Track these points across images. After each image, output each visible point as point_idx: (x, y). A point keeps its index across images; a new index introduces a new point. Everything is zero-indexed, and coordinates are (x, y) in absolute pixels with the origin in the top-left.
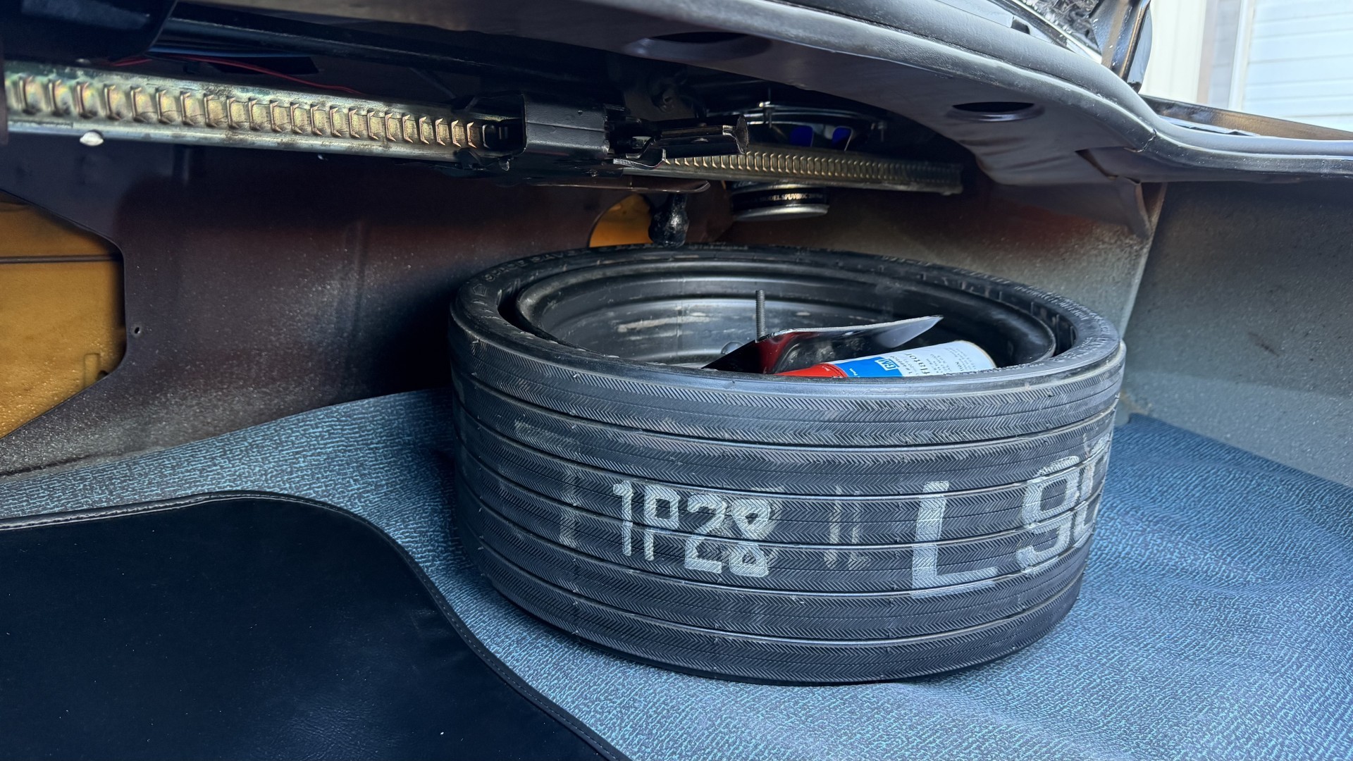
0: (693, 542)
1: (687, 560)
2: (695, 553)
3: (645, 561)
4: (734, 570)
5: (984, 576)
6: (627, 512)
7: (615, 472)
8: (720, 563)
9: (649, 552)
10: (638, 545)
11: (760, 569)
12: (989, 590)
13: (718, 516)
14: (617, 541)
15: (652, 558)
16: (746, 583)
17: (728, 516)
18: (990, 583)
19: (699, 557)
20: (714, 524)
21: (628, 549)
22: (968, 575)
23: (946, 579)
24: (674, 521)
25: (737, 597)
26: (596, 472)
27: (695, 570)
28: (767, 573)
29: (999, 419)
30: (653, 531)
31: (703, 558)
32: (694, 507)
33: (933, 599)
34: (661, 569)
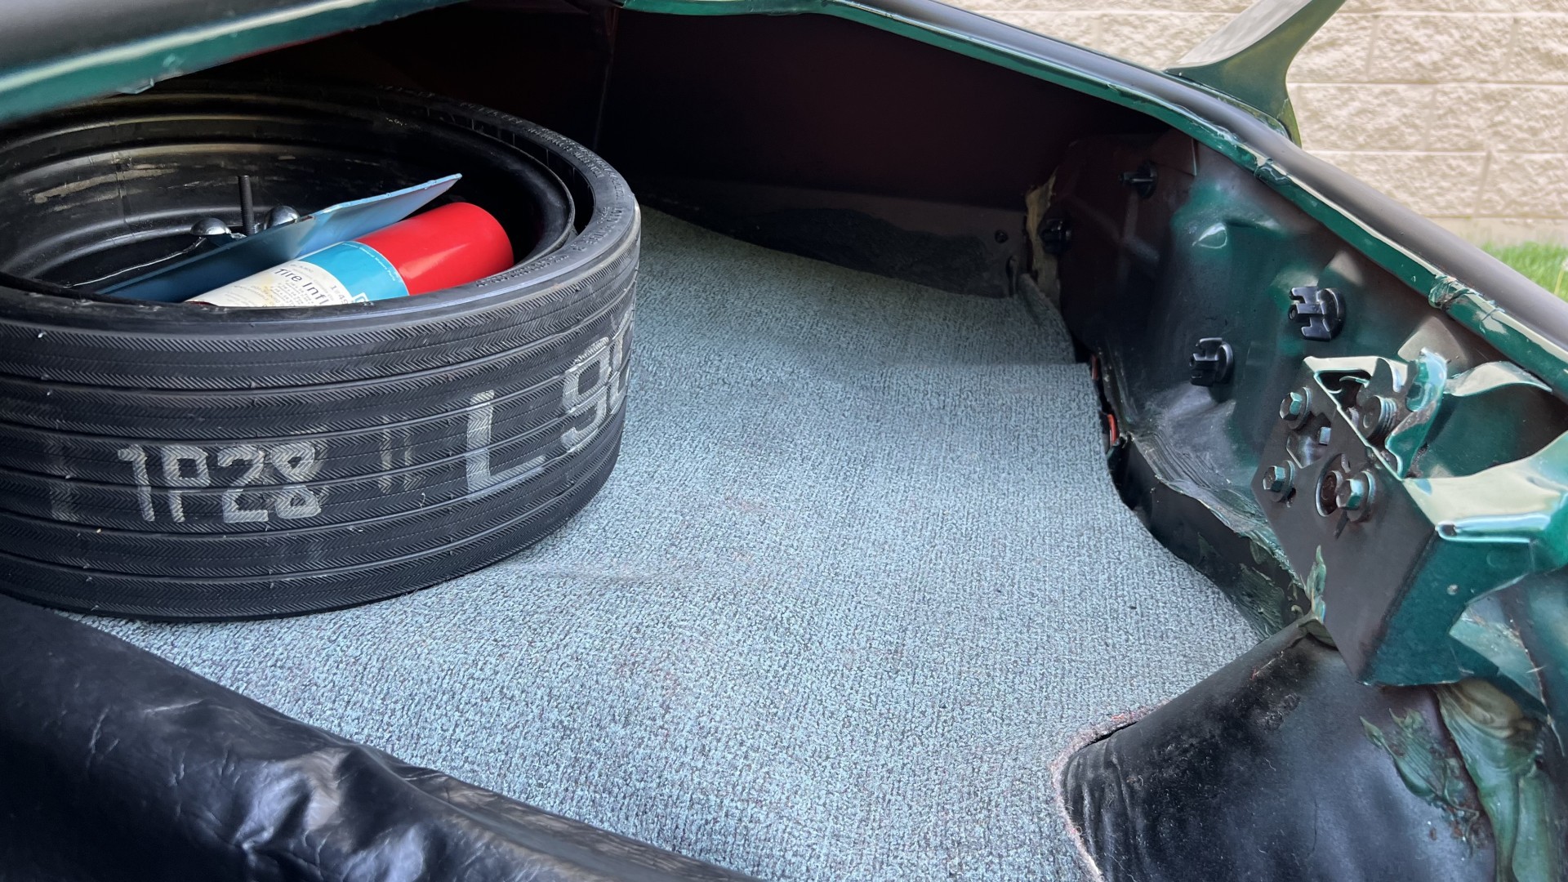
0: (230, 497)
1: (226, 514)
2: (235, 506)
3: (175, 523)
4: (282, 515)
5: (535, 465)
6: (142, 477)
7: (118, 437)
8: (265, 511)
9: (178, 513)
10: (162, 507)
11: (312, 508)
12: (539, 476)
13: (255, 466)
14: (136, 508)
15: (183, 519)
16: (298, 524)
17: (267, 465)
18: (539, 469)
19: (240, 509)
20: (252, 475)
21: (150, 514)
22: (518, 468)
23: (499, 477)
24: (204, 479)
25: (289, 539)
26: (90, 439)
27: (237, 523)
28: (319, 510)
29: (534, 323)
30: (179, 492)
31: (245, 510)
32: (226, 460)
33: (489, 498)
34: (196, 528)
